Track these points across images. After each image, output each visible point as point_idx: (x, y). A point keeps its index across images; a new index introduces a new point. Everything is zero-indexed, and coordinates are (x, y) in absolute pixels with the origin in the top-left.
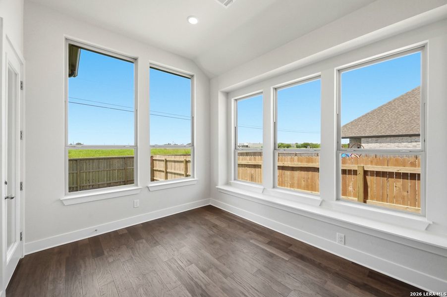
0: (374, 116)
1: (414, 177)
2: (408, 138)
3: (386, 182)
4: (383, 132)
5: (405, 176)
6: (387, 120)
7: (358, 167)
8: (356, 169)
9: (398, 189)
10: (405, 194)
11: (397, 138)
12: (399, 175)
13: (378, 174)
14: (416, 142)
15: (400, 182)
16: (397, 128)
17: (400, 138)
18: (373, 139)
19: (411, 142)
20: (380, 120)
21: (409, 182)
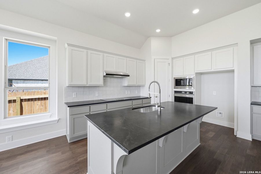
0: (22, 66)
1: (45, 99)
2: (41, 81)
3: (33, 103)
4: (28, 77)
5: (42, 99)
6: (30, 70)
7: (17, 97)
8: (16, 99)
9: (38, 105)
10: (42, 107)
11: (36, 81)
12: (39, 99)
13: (29, 100)
14: (45, 83)
15: (39, 102)
16: (36, 76)
17: (37, 81)
18: (21, 81)
19: (43, 83)
20: (26, 70)
21: (43, 102)
